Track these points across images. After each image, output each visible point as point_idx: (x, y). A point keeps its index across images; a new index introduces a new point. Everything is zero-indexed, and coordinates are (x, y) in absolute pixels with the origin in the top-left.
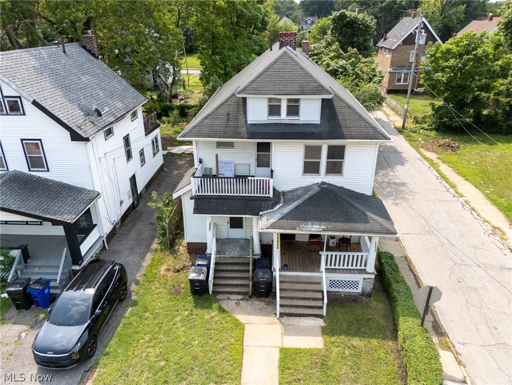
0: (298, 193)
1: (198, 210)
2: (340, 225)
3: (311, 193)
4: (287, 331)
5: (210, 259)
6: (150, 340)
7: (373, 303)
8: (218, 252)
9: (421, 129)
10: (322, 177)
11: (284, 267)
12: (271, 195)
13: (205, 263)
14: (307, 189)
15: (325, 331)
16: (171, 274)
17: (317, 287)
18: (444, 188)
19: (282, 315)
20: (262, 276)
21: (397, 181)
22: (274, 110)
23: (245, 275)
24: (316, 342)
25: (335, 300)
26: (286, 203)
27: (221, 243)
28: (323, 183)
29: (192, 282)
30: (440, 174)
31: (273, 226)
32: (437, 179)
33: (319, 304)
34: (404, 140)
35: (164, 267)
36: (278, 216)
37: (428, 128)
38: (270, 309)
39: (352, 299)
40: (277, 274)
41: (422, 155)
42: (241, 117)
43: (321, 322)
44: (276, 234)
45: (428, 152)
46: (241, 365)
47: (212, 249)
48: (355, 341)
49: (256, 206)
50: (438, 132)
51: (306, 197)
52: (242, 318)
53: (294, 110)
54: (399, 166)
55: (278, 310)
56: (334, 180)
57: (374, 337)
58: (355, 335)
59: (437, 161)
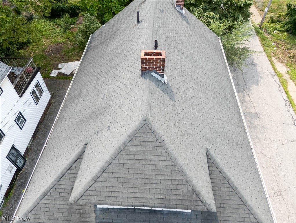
9: (275, 29)
18: (291, 119)
30: (288, 98)
32: (286, 105)
34: (260, 44)
37: (281, 29)
41: (274, 68)
45: (279, 63)
50: (289, 33)
54: (254, 85)
59: (286, 77)
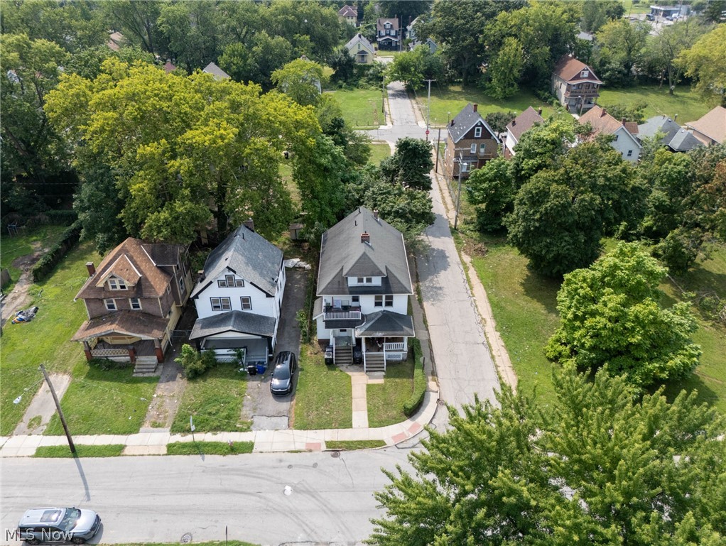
0: (373, 316)
1: (327, 327)
2: (391, 332)
3: (378, 317)
4: (371, 378)
5: (333, 348)
6: (313, 384)
7: (407, 364)
8: (336, 344)
9: (468, 230)
10: (383, 308)
11: (367, 350)
12: (360, 318)
13: (330, 350)
14: (376, 314)
15: (385, 377)
16: (313, 355)
17: (382, 359)
18: (465, 290)
19: (367, 371)
20: (357, 355)
21: (438, 286)
22: (360, 280)
23: (349, 354)
24: (381, 381)
25: (390, 363)
26: (367, 322)
27: (337, 339)
28: (384, 311)
29: (326, 359)
30: (467, 278)
31: (362, 334)
32: (464, 282)
33: (382, 366)
34: (453, 242)
35: (309, 352)
36: (364, 329)
37: (473, 229)
38: (361, 369)
39: (398, 363)
40: (364, 354)
41: (461, 259)
42: (345, 283)
43: (384, 373)
44: (363, 337)
45: (466, 255)
46: (351, 391)
47: (332, 342)
48: (397, 380)
49: (353, 324)
51: (376, 319)
52: (349, 373)
53: (369, 280)
54: (443, 271)
55: (365, 369)
56: (389, 309)
57: (405, 378)
58: (397, 377)
59: (469, 265)
